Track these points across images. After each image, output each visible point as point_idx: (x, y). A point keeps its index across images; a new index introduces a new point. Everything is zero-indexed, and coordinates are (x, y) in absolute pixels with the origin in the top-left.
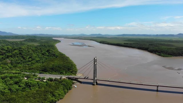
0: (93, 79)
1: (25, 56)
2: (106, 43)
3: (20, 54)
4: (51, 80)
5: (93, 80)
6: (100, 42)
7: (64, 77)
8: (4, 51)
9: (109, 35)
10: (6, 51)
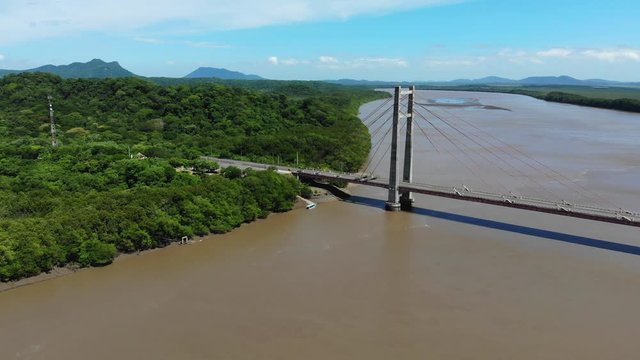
0: (388, 183)
1: (216, 114)
2: (571, 99)
3: (206, 106)
4: (233, 174)
5: (385, 186)
6: (549, 98)
7: (283, 171)
8: (165, 99)
9: (605, 82)
10: (172, 97)
